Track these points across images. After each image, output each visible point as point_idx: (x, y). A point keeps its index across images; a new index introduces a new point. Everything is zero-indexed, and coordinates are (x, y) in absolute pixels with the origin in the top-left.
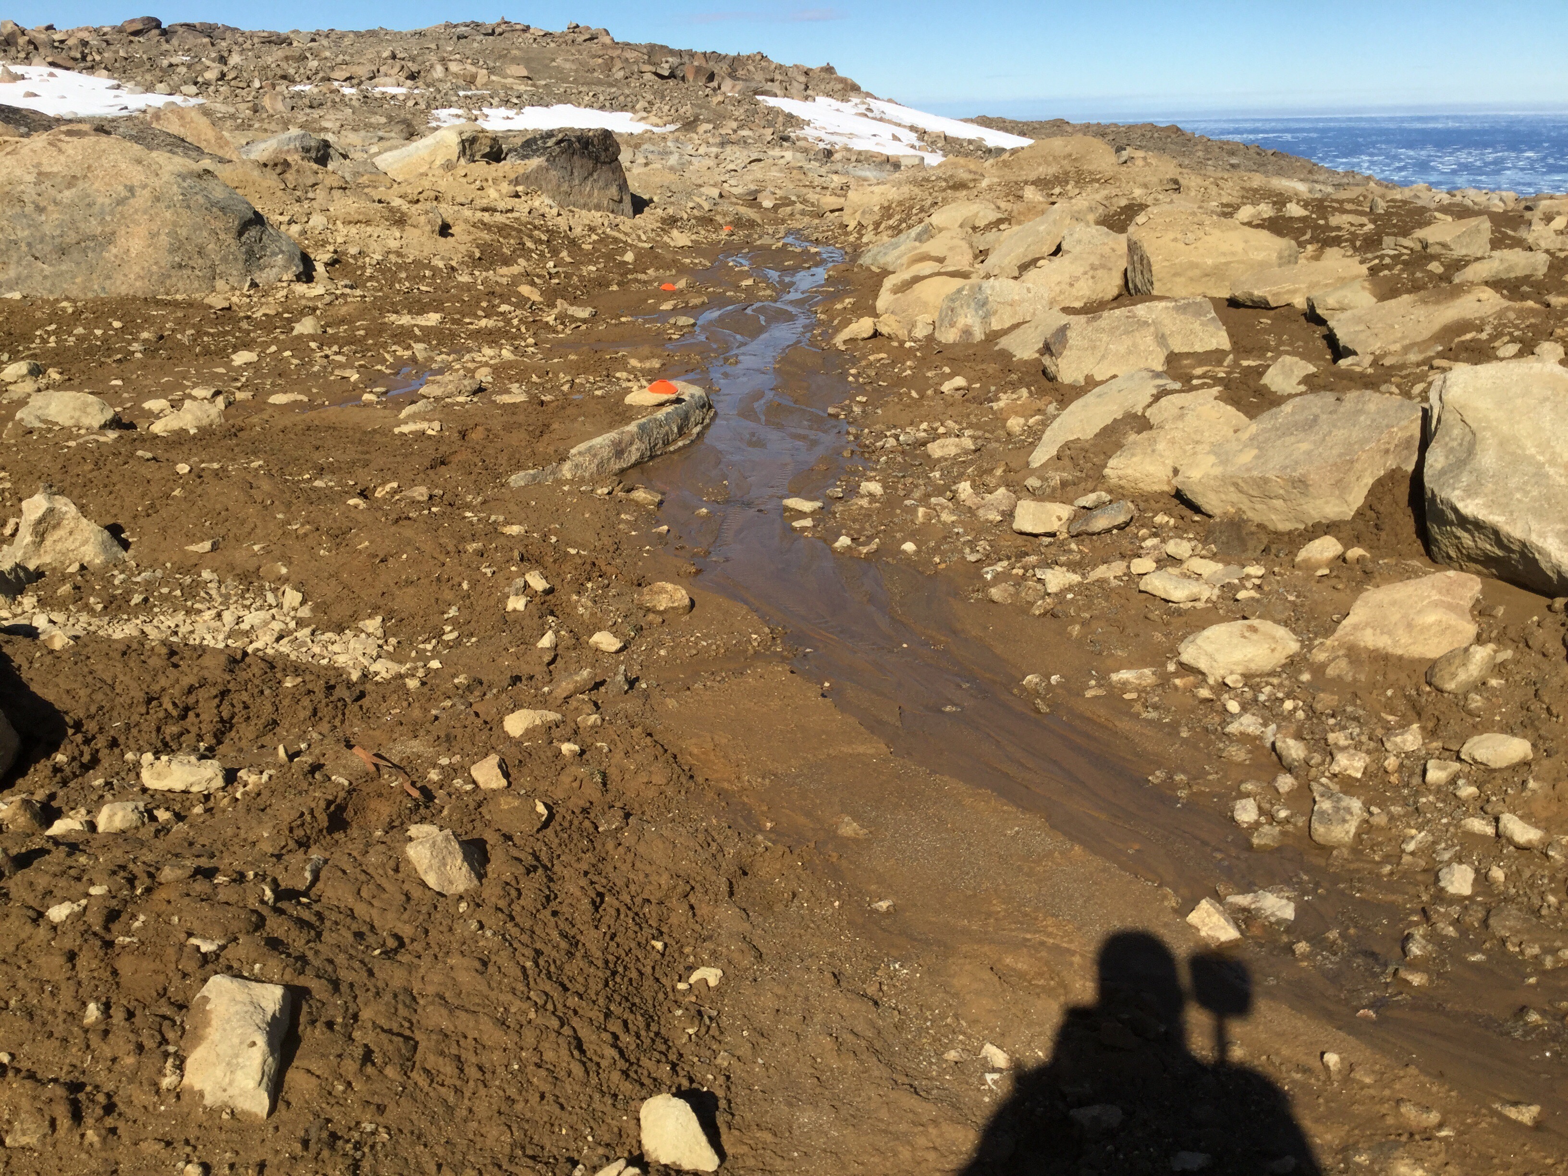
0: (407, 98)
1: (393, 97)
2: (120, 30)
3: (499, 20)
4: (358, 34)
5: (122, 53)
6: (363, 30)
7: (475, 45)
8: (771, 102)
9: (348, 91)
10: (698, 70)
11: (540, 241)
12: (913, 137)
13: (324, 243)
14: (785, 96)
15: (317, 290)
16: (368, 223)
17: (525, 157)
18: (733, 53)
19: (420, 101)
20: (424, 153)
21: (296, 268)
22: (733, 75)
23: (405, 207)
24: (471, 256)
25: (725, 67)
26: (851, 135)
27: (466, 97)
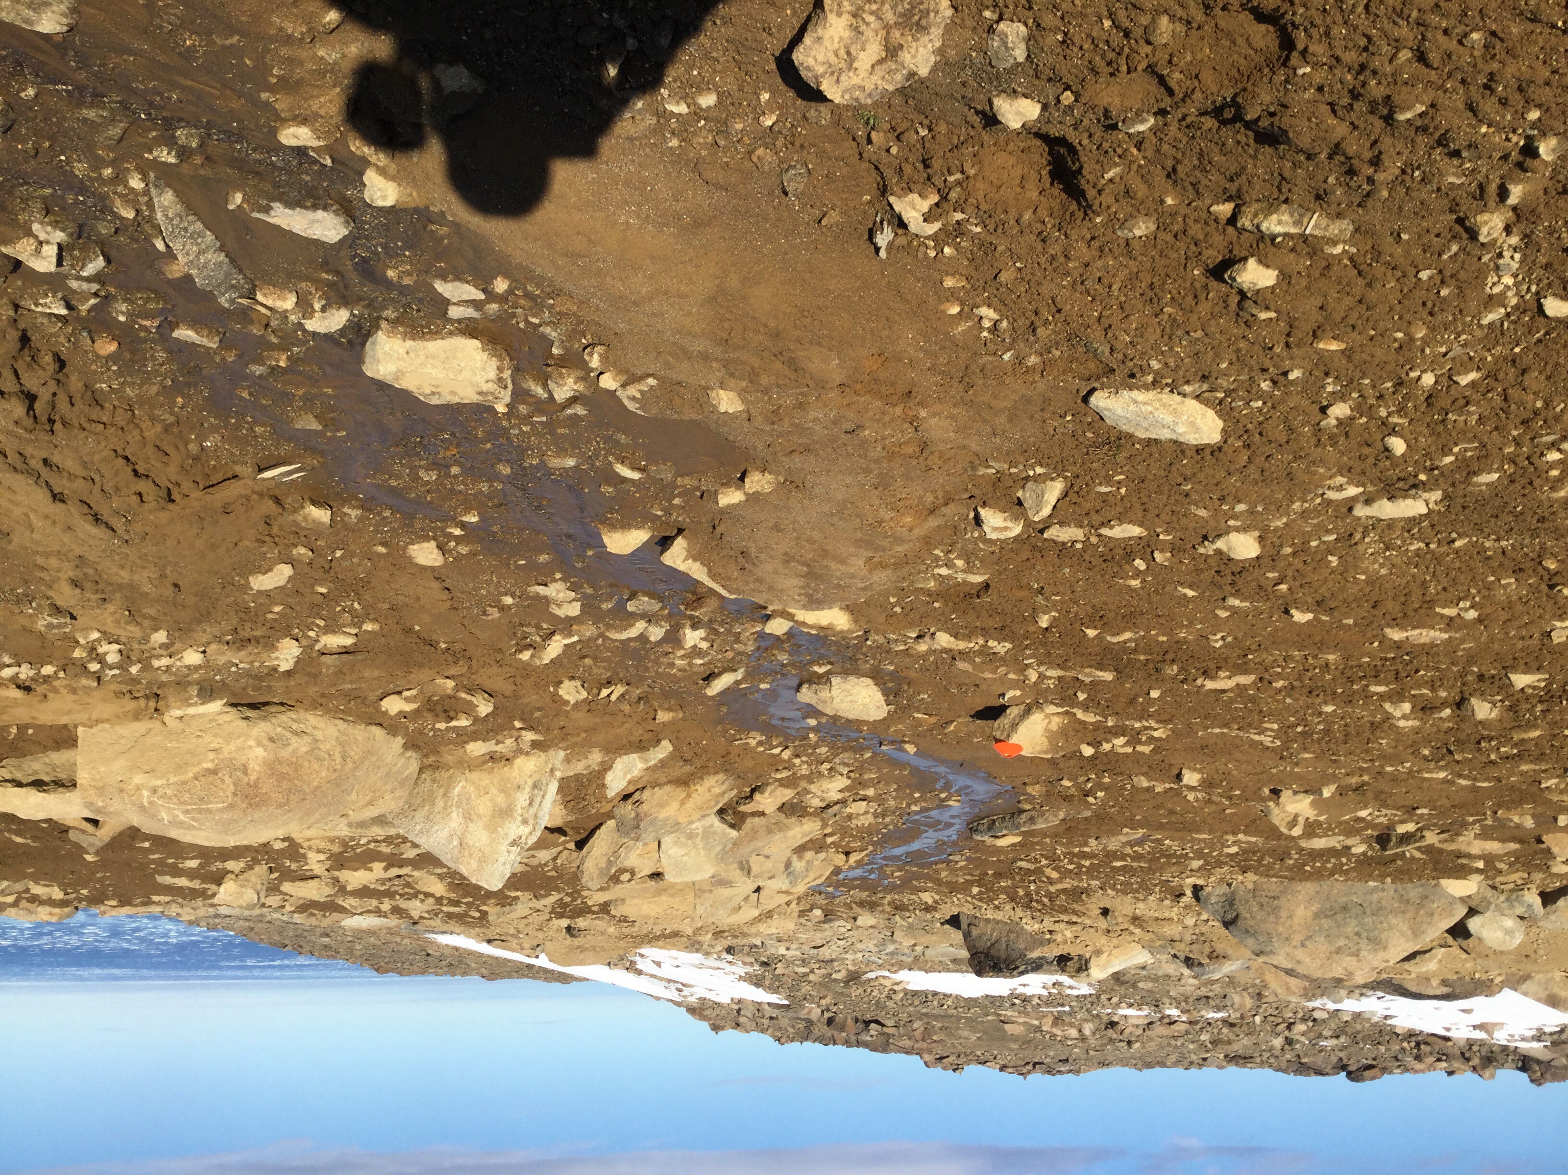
0: (1118, 1005)
1: (1131, 1006)
2: (1384, 1070)
3: (1029, 1077)
4: (1162, 1064)
5: (1382, 1049)
6: (1158, 1069)
7: (1052, 1054)
8: (774, 998)
9: (1173, 1012)
10: (842, 1028)
11: (1037, 901)
12: (640, 966)
13: (1186, 907)
14: (760, 1004)
15: (1190, 881)
16: (1157, 919)
17: (1040, 958)
18: (808, 1044)
19: (1106, 1002)
20: (1115, 962)
21: (1203, 894)
22: (810, 1022)
23: (1132, 928)
24: (1088, 895)
25: (816, 1032)
26: (701, 966)
27: (1063, 1005)
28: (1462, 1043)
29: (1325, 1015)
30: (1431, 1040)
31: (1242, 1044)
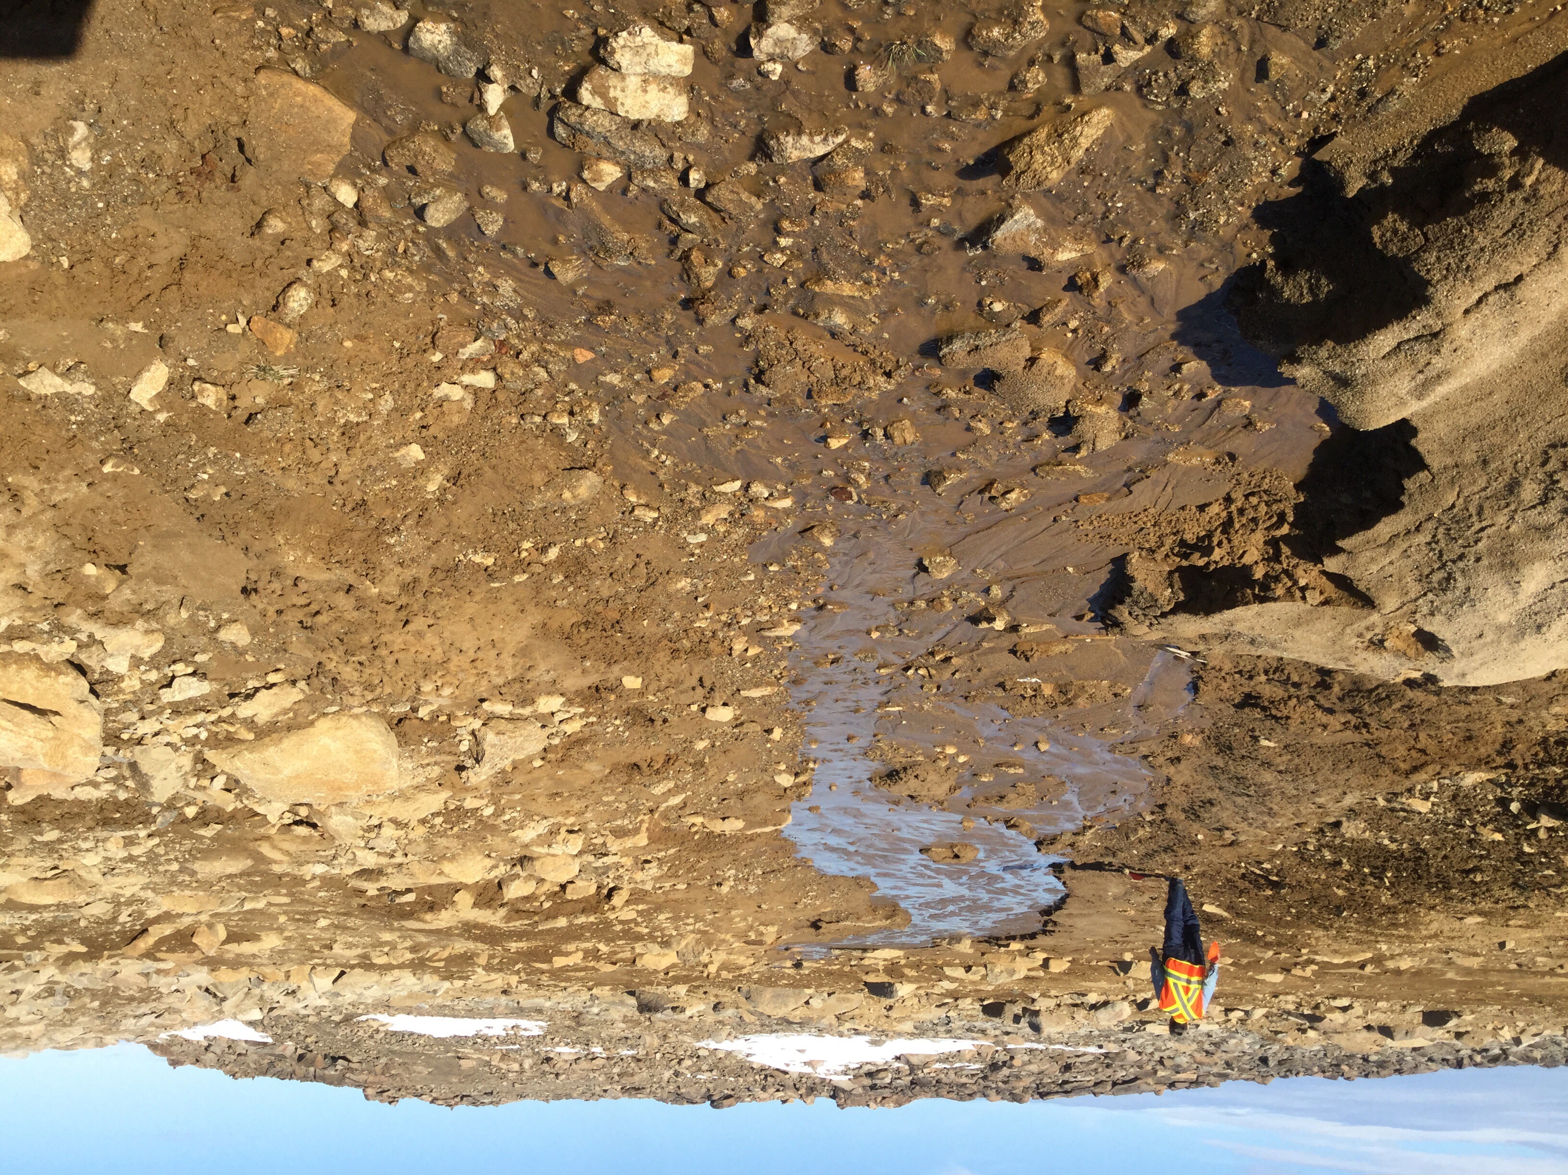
0: (558, 1044)
2: (739, 1099)
3: (455, 1108)
4: (569, 1096)
5: (741, 1081)
6: (563, 1100)
9: (597, 1049)
10: (312, 1063)
14: (238, 1041)
19: (549, 1042)
27: (514, 1044)
28: (795, 1076)
29: (706, 1053)
30: (776, 1073)
31: (641, 1077)
